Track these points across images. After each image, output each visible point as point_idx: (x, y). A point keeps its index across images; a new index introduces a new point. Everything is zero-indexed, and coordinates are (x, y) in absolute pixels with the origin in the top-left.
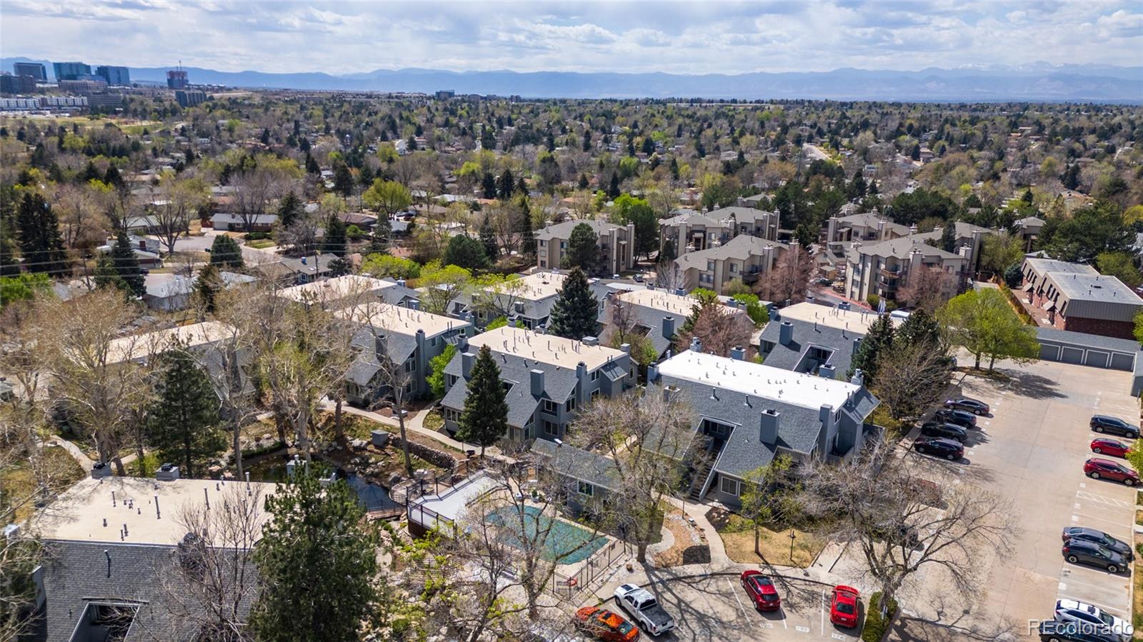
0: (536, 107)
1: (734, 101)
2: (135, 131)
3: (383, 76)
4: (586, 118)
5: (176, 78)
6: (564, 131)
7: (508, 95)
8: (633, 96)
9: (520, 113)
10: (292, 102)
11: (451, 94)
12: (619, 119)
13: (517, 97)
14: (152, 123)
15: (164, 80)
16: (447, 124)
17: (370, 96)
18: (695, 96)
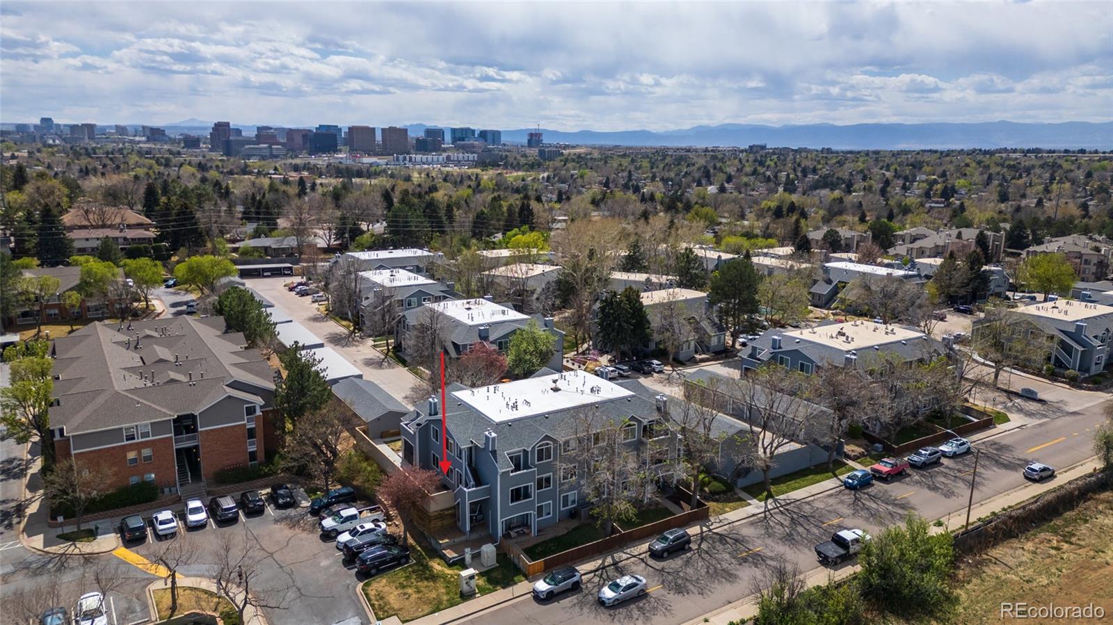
0: (843, 158)
1: (1083, 151)
2: (516, 179)
3: (700, 132)
4: (892, 168)
5: (534, 138)
6: (864, 179)
7: (819, 148)
8: (957, 147)
9: (826, 163)
10: (624, 156)
11: (763, 147)
12: (927, 169)
13: (828, 149)
14: (524, 173)
15: (525, 141)
16: (755, 172)
17: (688, 150)
18: (1033, 146)
